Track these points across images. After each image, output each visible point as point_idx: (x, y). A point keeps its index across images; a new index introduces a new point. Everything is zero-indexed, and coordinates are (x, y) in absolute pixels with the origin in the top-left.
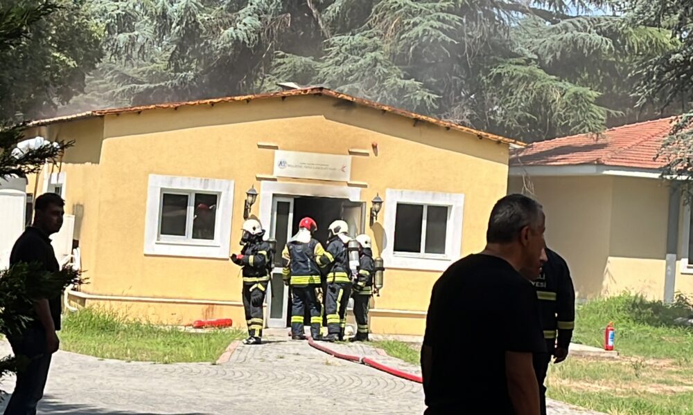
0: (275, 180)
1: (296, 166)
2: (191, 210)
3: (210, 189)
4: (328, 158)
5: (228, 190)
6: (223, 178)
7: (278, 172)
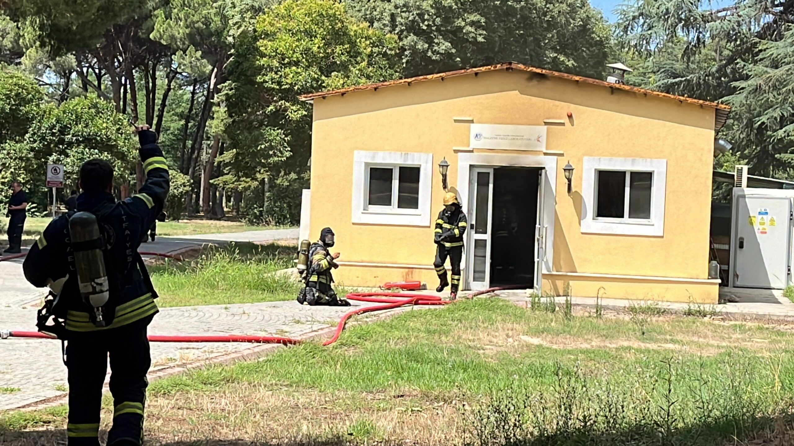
0: (472, 151)
1: (492, 138)
2: (396, 184)
3: (410, 162)
4: (524, 130)
5: (427, 163)
6: (421, 152)
7: (474, 144)
